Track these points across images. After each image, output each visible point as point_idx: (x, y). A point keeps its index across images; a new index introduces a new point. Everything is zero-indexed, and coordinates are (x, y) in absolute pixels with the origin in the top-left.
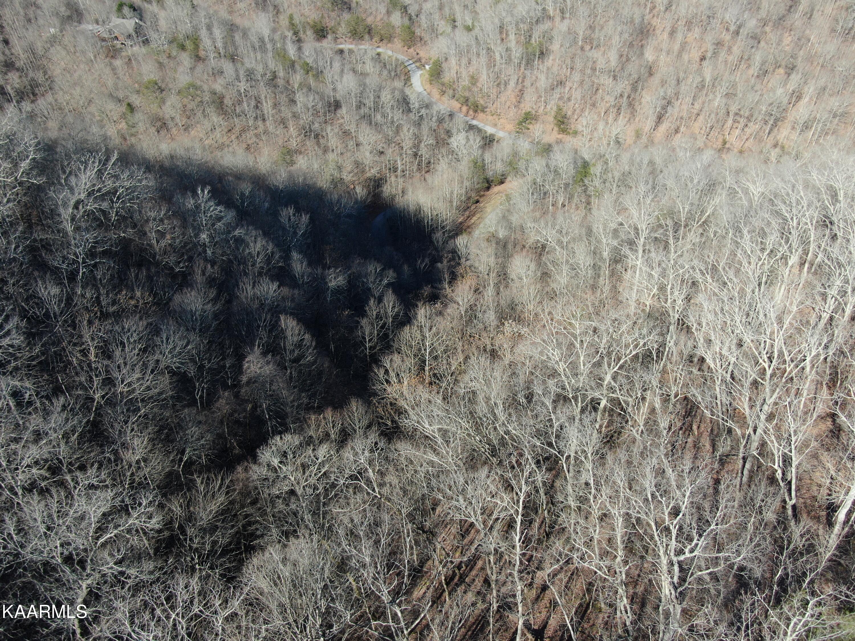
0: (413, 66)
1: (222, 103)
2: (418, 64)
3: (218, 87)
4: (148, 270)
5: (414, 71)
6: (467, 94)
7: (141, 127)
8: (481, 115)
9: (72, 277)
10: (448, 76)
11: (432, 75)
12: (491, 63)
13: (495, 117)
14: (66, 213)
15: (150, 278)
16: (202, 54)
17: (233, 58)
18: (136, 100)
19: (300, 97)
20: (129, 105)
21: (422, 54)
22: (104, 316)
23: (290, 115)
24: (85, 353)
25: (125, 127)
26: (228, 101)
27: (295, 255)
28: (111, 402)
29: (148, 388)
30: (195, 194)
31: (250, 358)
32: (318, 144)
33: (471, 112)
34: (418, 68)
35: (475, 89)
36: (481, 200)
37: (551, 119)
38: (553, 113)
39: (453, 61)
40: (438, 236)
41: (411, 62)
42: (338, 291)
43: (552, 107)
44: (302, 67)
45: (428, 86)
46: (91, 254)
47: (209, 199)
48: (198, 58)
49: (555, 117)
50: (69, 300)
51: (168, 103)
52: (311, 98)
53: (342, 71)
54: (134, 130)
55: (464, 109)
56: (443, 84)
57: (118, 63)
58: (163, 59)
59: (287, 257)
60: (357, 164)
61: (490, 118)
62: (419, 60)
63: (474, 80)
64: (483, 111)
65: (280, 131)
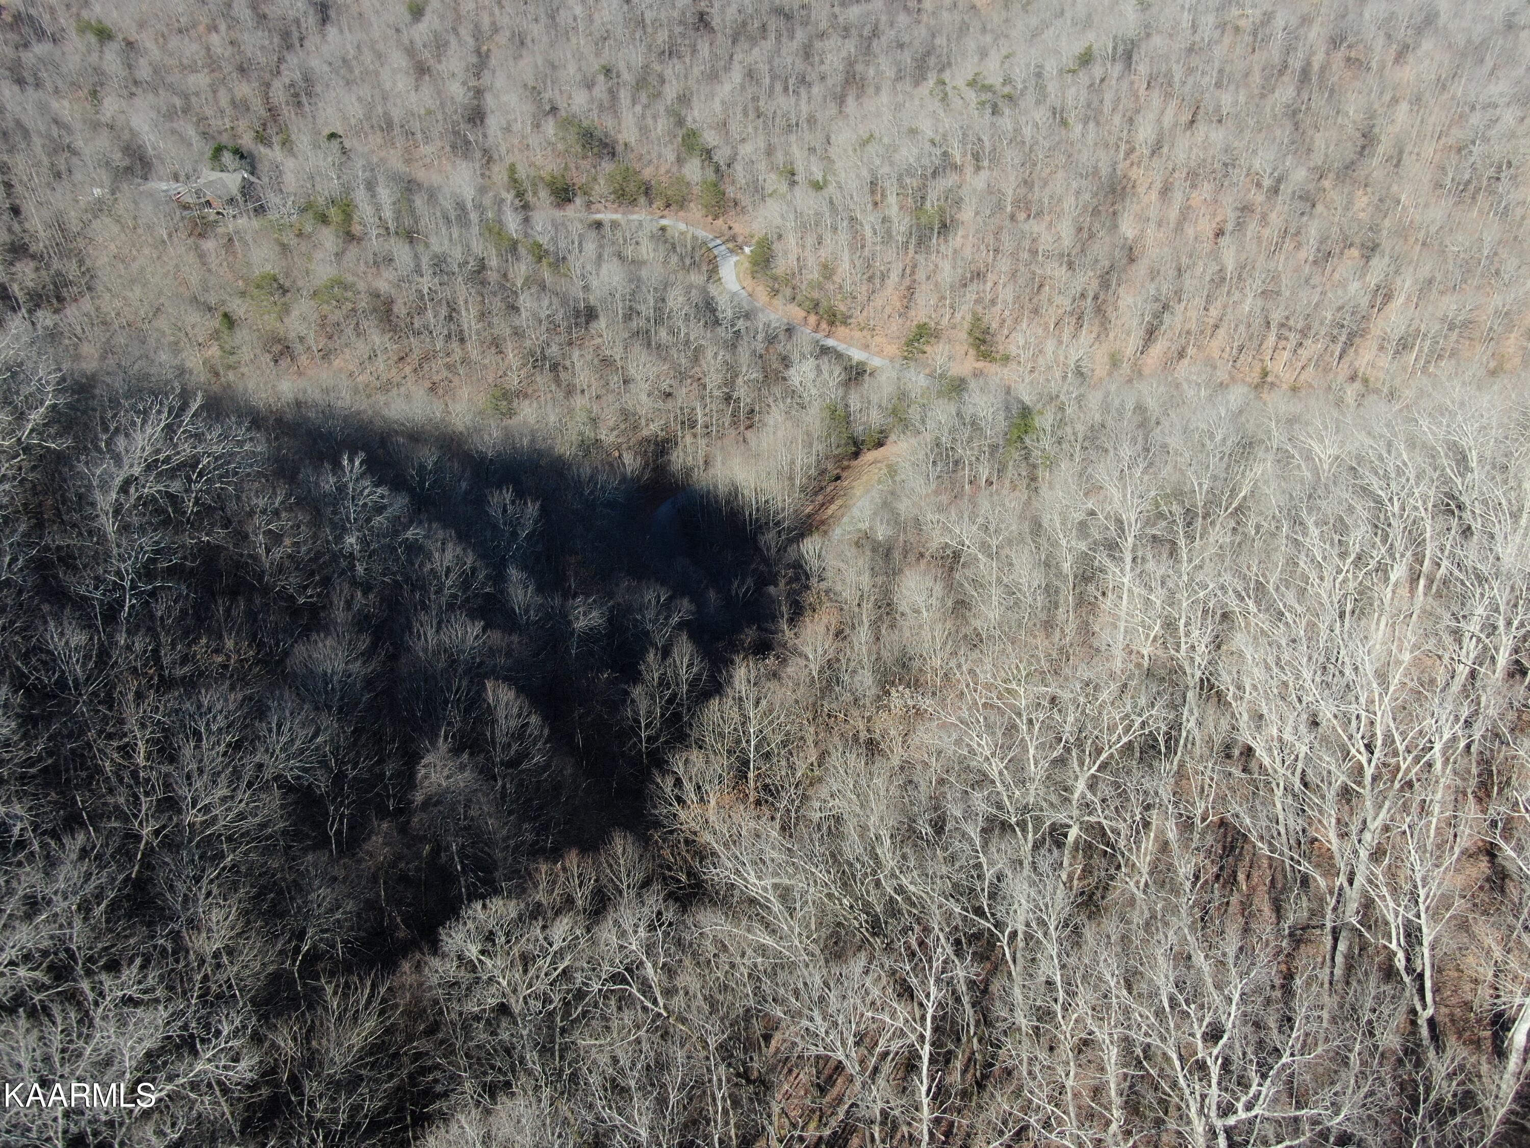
0: (723, 247)
1: (389, 311)
2: (731, 245)
3: (383, 285)
4: (249, 601)
5: (724, 257)
6: (816, 295)
7: (246, 354)
8: (841, 330)
9: (111, 614)
10: (783, 264)
11: (755, 263)
12: (857, 243)
13: (865, 332)
14: (105, 501)
15: (251, 615)
16: (357, 229)
17: (410, 236)
18: (239, 308)
19: (525, 301)
20: (226, 315)
21: (738, 228)
22: (166, 684)
23: (508, 331)
24: (127, 751)
25: (219, 353)
26: (400, 309)
27: (514, 574)
28: (171, 844)
29: (241, 816)
30: (337, 465)
31: (428, 759)
32: (557, 381)
33: (824, 325)
34: (731, 251)
35: (830, 286)
36: (844, 474)
37: (964, 336)
38: (966, 326)
39: (792, 240)
40: (769, 538)
41: (718, 241)
42: (590, 636)
43: (964, 316)
44: (530, 251)
45: (748, 282)
46: (147, 572)
47: (362, 475)
48: (350, 237)
49: (970, 333)
50: (104, 654)
51: (295, 313)
52: (546, 303)
53: (600, 256)
54: (232, 359)
55: (812, 319)
56: (775, 278)
57: (209, 245)
58: (289, 238)
59: (499, 577)
60: (625, 414)
61: (857, 334)
62: (733, 238)
63: (828, 271)
64: (844, 323)
65: (490, 358)
